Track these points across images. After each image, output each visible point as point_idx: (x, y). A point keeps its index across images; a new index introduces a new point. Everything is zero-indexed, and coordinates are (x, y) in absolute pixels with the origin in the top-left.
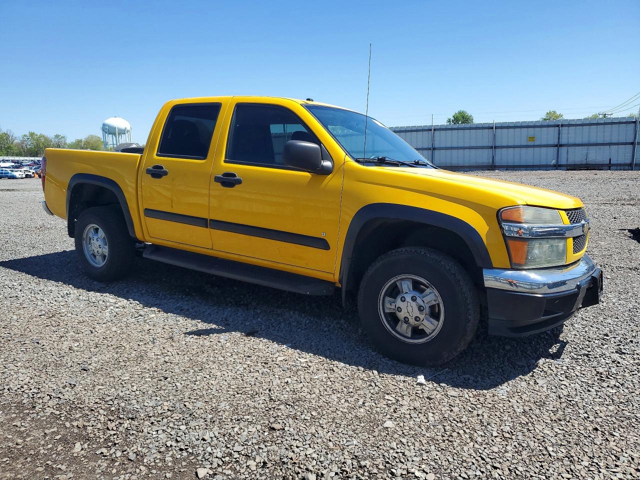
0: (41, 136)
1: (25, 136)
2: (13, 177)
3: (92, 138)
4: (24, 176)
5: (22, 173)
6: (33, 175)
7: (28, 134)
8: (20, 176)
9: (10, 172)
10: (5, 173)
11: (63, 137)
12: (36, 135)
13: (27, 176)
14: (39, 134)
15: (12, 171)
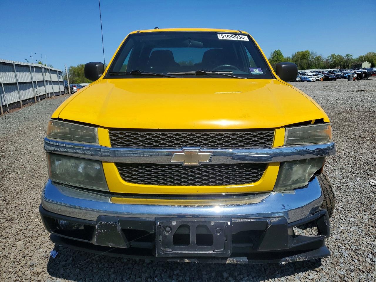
0: (338, 56)
1: (329, 56)
2: (309, 81)
3: (370, 54)
4: (315, 80)
5: (314, 79)
6: (320, 80)
7: (331, 55)
8: (313, 80)
9: (308, 78)
10: (306, 79)
11: (351, 55)
12: (336, 55)
13: (317, 80)
14: (337, 55)
15: (309, 77)
